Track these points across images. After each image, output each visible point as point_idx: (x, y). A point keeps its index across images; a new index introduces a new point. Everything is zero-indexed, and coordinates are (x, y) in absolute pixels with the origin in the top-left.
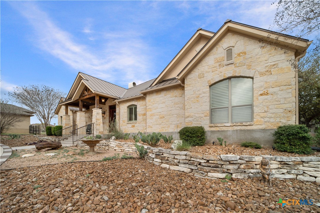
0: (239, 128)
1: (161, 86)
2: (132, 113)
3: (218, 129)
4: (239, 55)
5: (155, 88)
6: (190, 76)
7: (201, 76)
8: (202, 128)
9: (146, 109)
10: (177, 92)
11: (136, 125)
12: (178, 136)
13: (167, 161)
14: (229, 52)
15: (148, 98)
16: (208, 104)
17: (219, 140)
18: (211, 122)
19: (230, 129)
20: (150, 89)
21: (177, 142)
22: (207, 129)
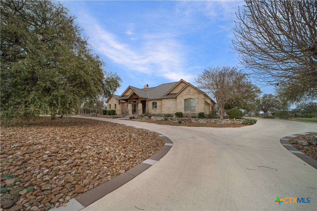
0: (192, 113)
1: (168, 97)
2: (155, 105)
3: (186, 113)
4: (192, 92)
5: (166, 97)
6: (178, 96)
7: (182, 96)
8: (182, 113)
9: (162, 104)
10: (174, 100)
11: (156, 110)
12: (175, 115)
13: (173, 120)
14: (189, 90)
15: (163, 100)
16: (184, 105)
17: (186, 116)
18: (185, 111)
19: (190, 113)
20: (163, 97)
21: (175, 116)
22: (183, 113)
